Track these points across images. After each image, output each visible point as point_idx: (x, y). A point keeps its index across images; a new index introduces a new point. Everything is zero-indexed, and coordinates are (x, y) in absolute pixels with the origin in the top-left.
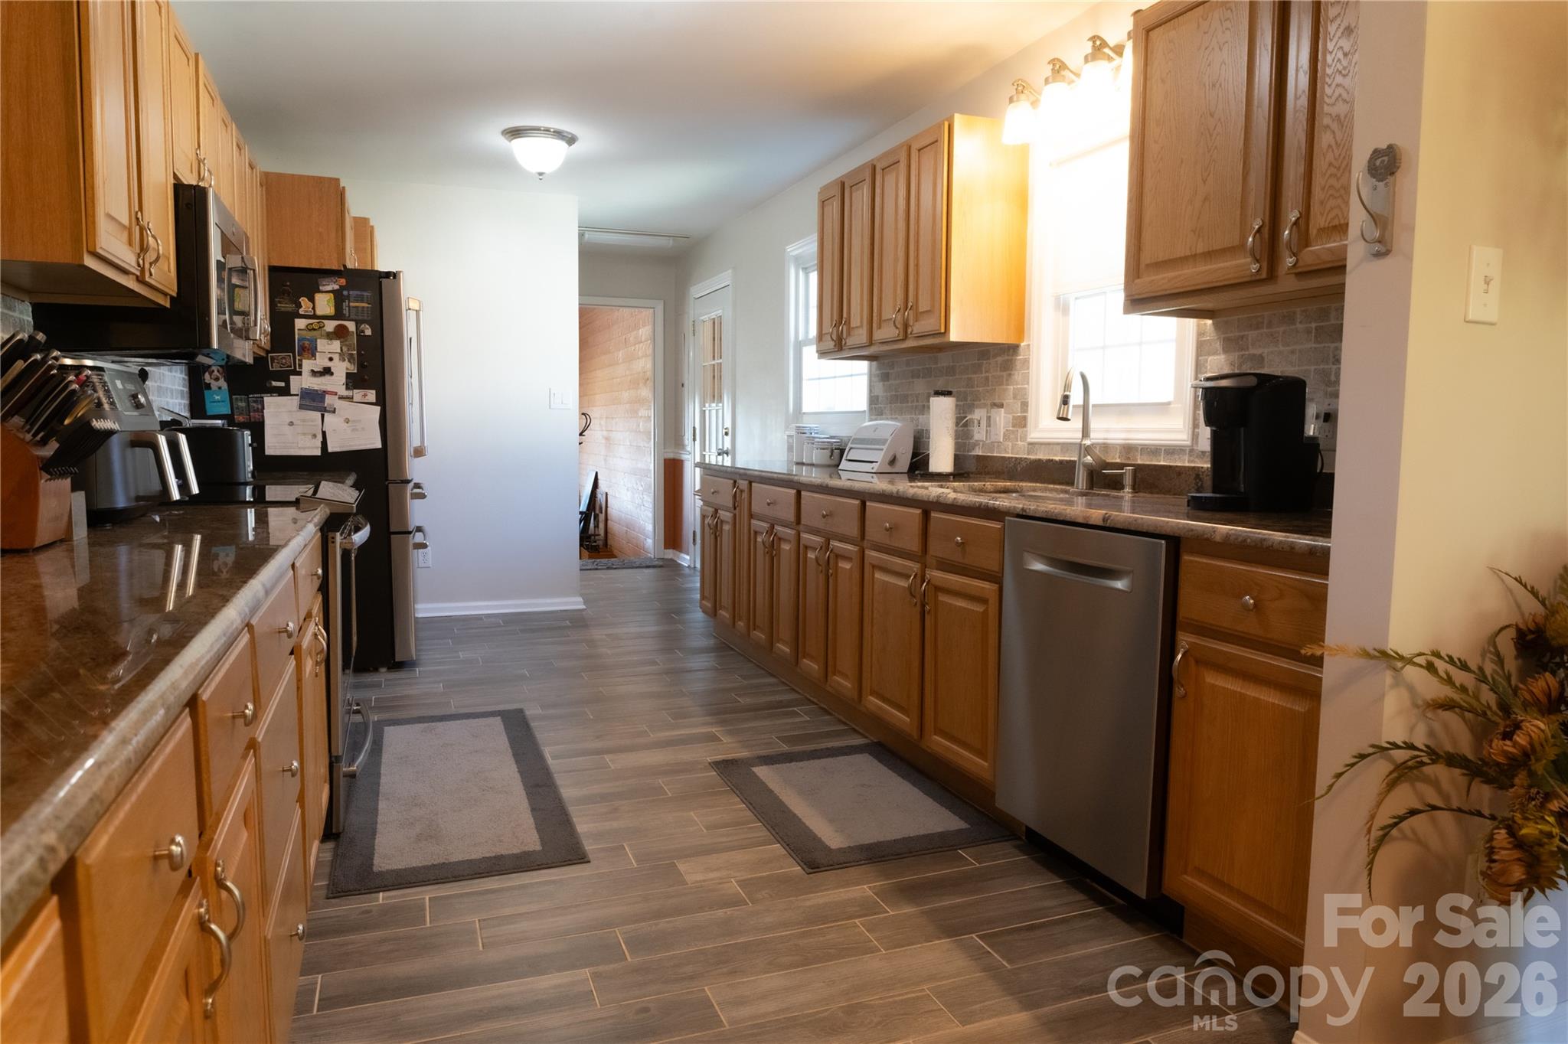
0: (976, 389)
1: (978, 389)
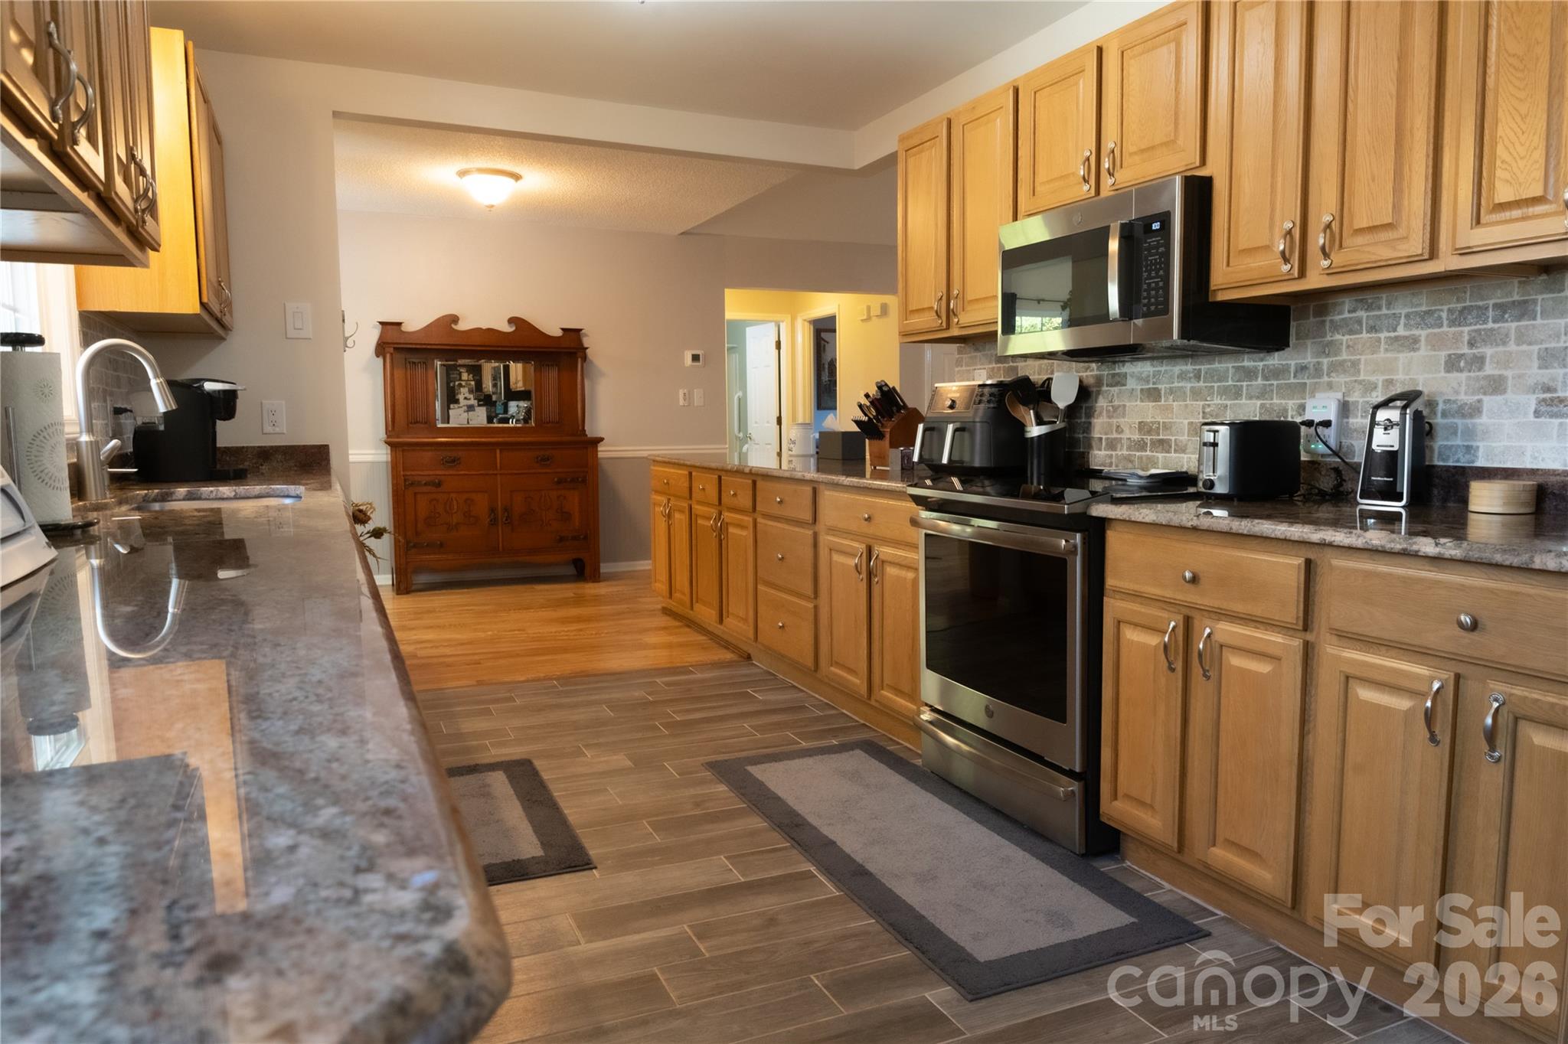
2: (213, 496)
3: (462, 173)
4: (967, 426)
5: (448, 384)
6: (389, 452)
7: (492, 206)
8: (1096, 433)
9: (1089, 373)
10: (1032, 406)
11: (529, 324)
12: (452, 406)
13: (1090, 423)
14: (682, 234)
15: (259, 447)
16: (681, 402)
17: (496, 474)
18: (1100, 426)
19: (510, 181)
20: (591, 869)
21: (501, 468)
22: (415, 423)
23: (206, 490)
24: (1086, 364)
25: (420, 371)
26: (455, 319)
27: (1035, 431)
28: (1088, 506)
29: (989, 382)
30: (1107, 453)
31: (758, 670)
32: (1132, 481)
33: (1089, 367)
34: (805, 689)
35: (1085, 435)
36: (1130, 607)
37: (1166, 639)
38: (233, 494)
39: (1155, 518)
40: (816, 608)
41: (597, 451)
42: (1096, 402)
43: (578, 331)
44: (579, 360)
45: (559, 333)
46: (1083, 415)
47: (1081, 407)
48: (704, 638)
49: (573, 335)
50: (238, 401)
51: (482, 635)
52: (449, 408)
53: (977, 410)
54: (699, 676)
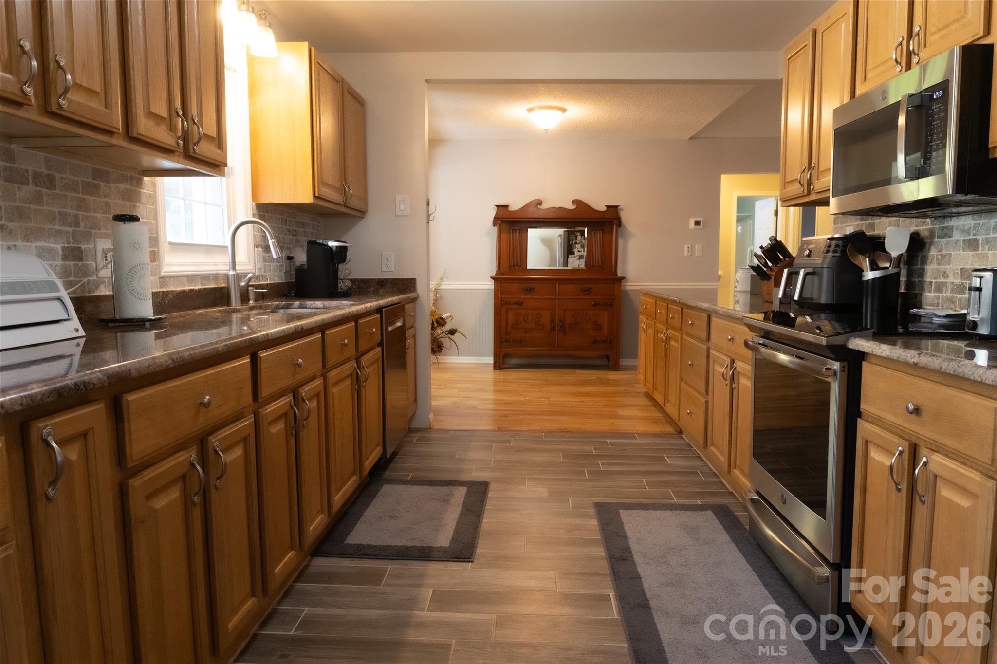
0: (92, 214)
1: (96, 215)
2: (312, 306)
3: (530, 110)
4: (817, 270)
5: (568, 242)
6: (493, 283)
7: (548, 130)
8: (928, 278)
9: (924, 227)
10: (868, 255)
11: (584, 202)
12: (570, 256)
13: (924, 269)
14: (691, 138)
15: (379, 279)
16: (686, 253)
17: (556, 299)
18: (931, 271)
19: (559, 113)
20: (469, 562)
21: (559, 296)
22: (514, 266)
23: (309, 303)
24: (923, 220)
25: (517, 235)
26: (540, 203)
27: (870, 275)
28: (848, 340)
29: (836, 236)
30: (935, 294)
31: (683, 442)
32: (936, 320)
33: (925, 222)
34: (705, 460)
35: (920, 279)
36: (873, 429)
37: (893, 461)
38: (323, 305)
39: (889, 354)
40: (707, 402)
41: (621, 286)
42: (929, 252)
43: (616, 207)
44: (615, 226)
45: (604, 209)
46: (919, 264)
47: (918, 256)
48: (660, 415)
49: (613, 211)
50: (348, 252)
51: (522, 399)
52: (568, 258)
53: (825, 258)
54: (638, 441)
